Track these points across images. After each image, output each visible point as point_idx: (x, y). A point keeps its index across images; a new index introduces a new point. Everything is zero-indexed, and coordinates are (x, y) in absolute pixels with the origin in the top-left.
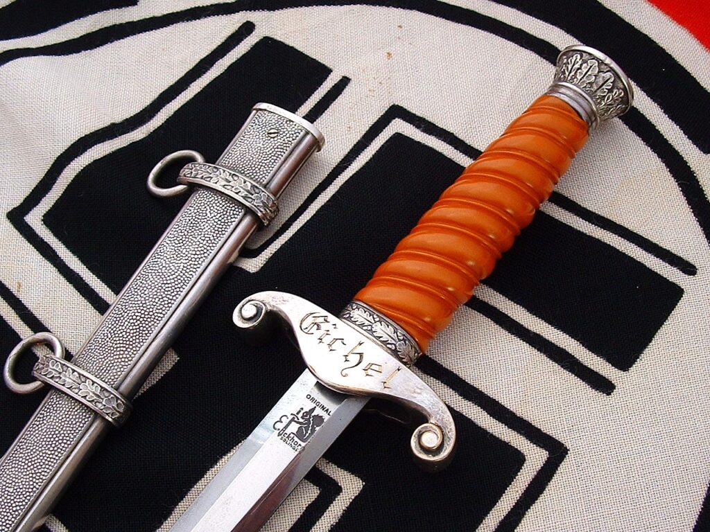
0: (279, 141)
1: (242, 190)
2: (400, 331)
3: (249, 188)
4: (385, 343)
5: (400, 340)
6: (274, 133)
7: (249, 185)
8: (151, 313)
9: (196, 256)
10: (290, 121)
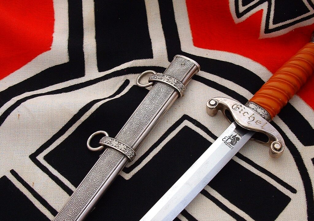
0: (185, 67)
1: (173, 83)
2: (266, 112)
3: (176, 82)
4: (261, 115)
5: (266, 115)
6: (183, 64)
7: (176, 81)
8: (143, 123)
9: (158, 104)
10: (189, 61)
